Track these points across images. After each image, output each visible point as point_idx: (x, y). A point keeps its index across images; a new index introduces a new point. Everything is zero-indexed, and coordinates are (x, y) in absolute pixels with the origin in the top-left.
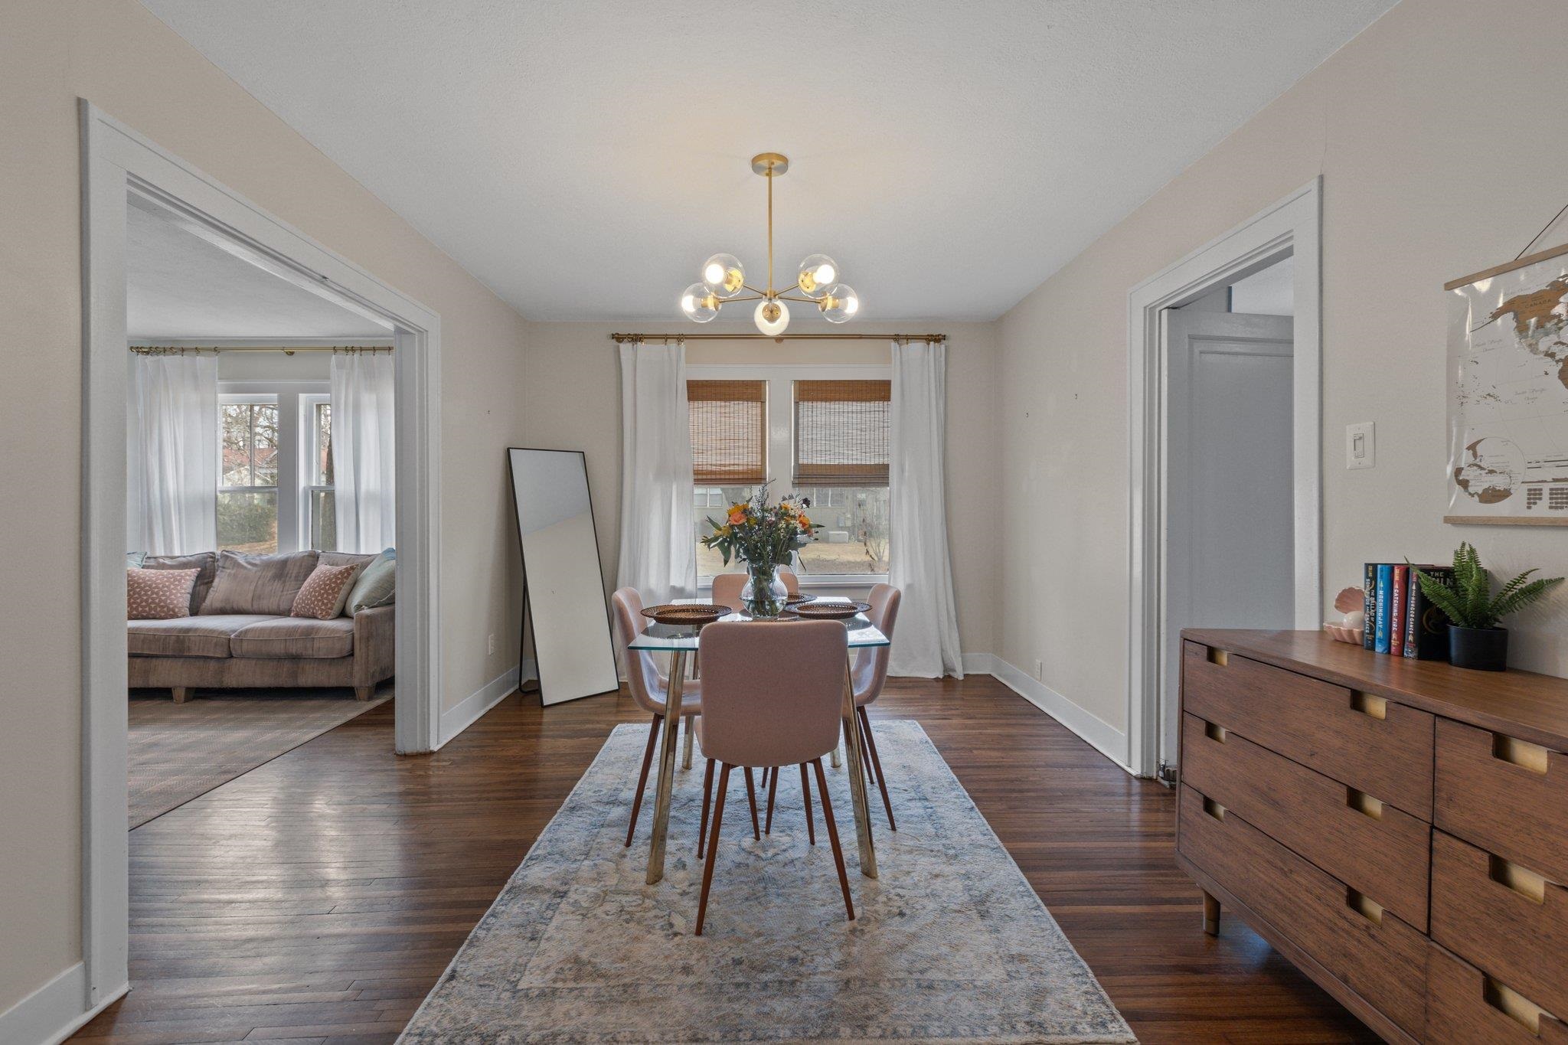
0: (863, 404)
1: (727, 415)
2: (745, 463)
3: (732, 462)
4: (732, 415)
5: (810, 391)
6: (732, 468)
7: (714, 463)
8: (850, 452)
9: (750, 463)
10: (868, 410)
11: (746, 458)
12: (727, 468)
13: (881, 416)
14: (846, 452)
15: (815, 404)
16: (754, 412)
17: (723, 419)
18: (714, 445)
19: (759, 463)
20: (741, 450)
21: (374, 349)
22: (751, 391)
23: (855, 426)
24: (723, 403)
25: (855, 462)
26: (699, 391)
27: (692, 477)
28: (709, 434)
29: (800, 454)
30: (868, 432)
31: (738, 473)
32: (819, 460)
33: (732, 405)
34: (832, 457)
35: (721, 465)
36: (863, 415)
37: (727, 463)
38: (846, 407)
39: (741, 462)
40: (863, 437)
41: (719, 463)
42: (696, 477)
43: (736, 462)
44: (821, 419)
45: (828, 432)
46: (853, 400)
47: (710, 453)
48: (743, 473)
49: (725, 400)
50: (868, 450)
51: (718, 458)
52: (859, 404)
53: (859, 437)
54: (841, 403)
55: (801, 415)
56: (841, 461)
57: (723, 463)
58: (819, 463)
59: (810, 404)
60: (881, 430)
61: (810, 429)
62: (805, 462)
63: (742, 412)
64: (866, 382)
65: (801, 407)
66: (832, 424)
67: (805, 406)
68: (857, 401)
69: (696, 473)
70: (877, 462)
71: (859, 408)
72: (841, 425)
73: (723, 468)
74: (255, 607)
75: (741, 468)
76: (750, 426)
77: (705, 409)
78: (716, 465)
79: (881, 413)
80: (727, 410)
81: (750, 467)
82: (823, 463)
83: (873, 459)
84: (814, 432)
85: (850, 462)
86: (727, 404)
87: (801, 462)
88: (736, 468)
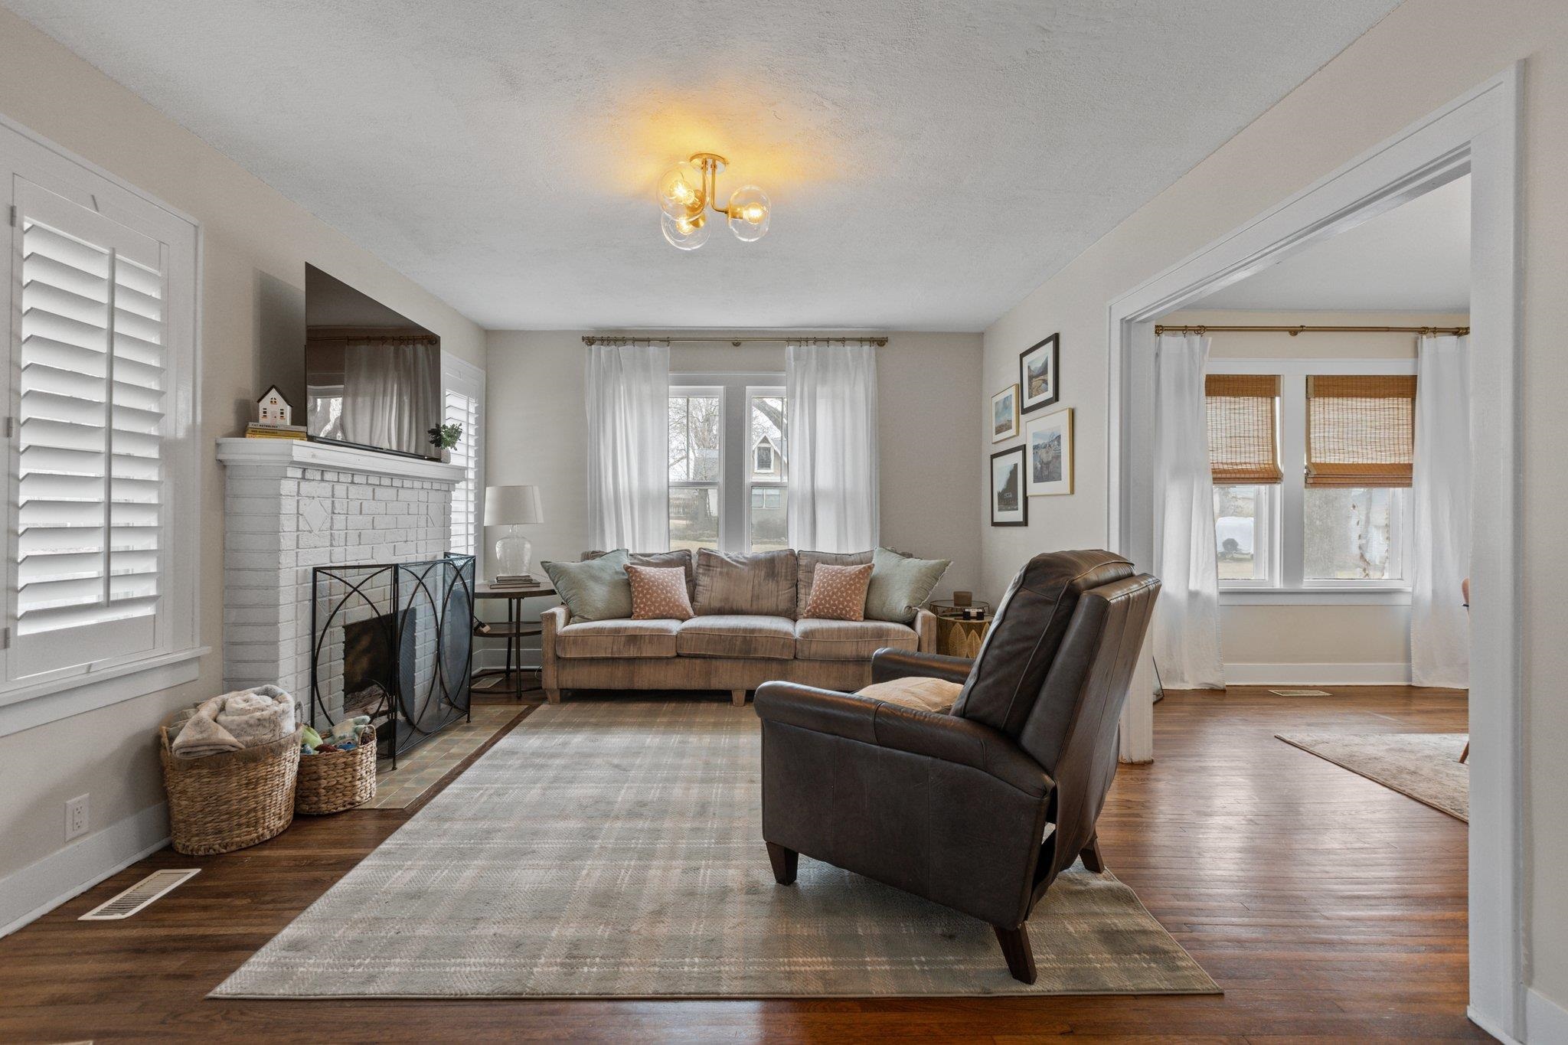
0: (1377, 400)
1: (1237, 411)
2: (1257, 462)
3: (1243, 461)
4: (1241, 411)
5: (1322, 387)
6: (1244, 467)
7: (1224, 461)
8: (1365, 451)
9: (1262, 462)
10: (1382, 407)
11: (1257, 456)
12: (1240, 467)
13: (1396, 413)
14: (1360, 450)
15: (1326, 400)
16: (1264, 408)
17: (1232, 415)
18: (1224, 442)
19: (1271, 462)
20: (1252, 449)
21: (828, 340)
22: (1265, 387)
23: (1369, 424)
24: (1232, 399)
25: (1369, 462)
26: (1219, 386)
27: (1210, 476)
28: (1219, 431)
29: (1313, 451)
30: (1382, 431)
31: (1252, 472)
32: (1332, 459)
33: (1242, 401)
34: (1347, 455)
35: (1232, 464)
36: (1378, 413)
37: (1238, 461)
38: (1359, 404)
39: (1252, 460)
40: (1378, 436)
41: (1229, 461)
42: (1215, 476)
43: (1247, 460)
44: (1333, 416)
45: (1341, 430)
46: (1366, 396)
47: (1220, 451)
48: (1257, 472)
49: (1234, 396)
50: (1383, 449)
51: (1229, 456)
52: (1373, 400)
53: (1373, 436)
54: (1354, 399)
55: (1312, 413)
56: (1356, 460)
57: (1234, 461)
58: (1332, 462)
59: (1322, 400)
60: (1396, 427)
61: (1322, 426)
62: (1318, 461)
63: (1250, 408)
64: (1384, 377)
65: (1312, 403)
66: (1346, 421)
67: (1317, 403)
68: (1371, 397)
69: (1214, 471)
70: (1393, 462)
71: (1373, 404)
72: (1355, 423)
73: (1235, 467)
74: (755, 607)
75: (1253, 467)
76: (1260, 423)
77: (1214, 405)
78: (1227, 464)
79: (1396, 410)
80: (1237, 407)
81: (1262, 466)
82: (1337, 462)
83: (1388, 458)
84: (1327, 430)
85: (1365, 462)
86: (1237, 399)
87: (1313, 460)
88: (1249, 467)
